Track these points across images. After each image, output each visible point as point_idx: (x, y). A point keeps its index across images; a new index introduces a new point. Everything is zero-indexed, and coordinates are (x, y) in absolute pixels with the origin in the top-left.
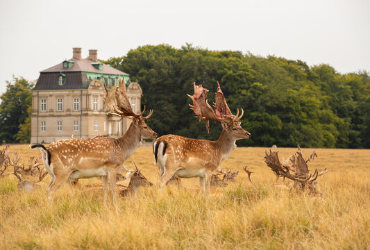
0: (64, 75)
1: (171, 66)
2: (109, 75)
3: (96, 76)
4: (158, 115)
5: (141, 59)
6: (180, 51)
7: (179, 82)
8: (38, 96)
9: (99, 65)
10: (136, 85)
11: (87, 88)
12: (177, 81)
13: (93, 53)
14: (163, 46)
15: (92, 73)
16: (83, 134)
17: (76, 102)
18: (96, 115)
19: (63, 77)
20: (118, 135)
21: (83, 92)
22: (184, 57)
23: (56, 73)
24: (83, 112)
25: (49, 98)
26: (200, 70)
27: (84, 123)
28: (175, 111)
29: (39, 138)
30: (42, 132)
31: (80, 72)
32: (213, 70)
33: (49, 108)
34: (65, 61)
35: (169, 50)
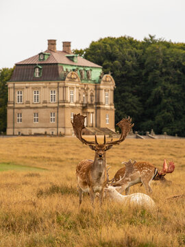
0: (40, 67)
1: (135, 58)
2: (83, 67)
3: (72, 68)
4: (123, 107)
5: (105, 52)
6: (143, 43)
7: (143, 74)
8: (14, 88)
9: (73, 57)
10: (109, 77)
11: (64, 80)
12: (141, 73)
13: (67, 45)
14: (125, 38)
15: (68, 65)
16: (59, 125)
17: (53, 94)
18: (73, 107)
19: (40, 69)
20: (92, 126)
21: (60, 84)
22: (148, 49)
23: (32, 64)
24: (60, 104)
25: (26, 90)
26: (164, 62)
27: (61, 115)
28: (139, 103)
29: (15, 130)
30: (18, 124)
31: (57, 64)
32: (178, 62)
33: (24, 100)
34: (42, 53)
35: (131, 42)
